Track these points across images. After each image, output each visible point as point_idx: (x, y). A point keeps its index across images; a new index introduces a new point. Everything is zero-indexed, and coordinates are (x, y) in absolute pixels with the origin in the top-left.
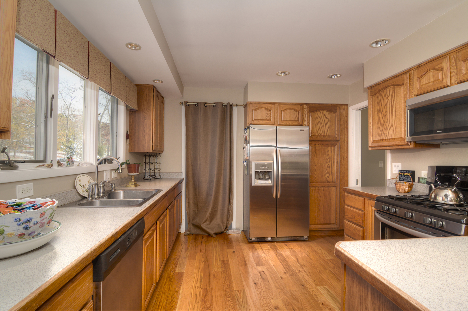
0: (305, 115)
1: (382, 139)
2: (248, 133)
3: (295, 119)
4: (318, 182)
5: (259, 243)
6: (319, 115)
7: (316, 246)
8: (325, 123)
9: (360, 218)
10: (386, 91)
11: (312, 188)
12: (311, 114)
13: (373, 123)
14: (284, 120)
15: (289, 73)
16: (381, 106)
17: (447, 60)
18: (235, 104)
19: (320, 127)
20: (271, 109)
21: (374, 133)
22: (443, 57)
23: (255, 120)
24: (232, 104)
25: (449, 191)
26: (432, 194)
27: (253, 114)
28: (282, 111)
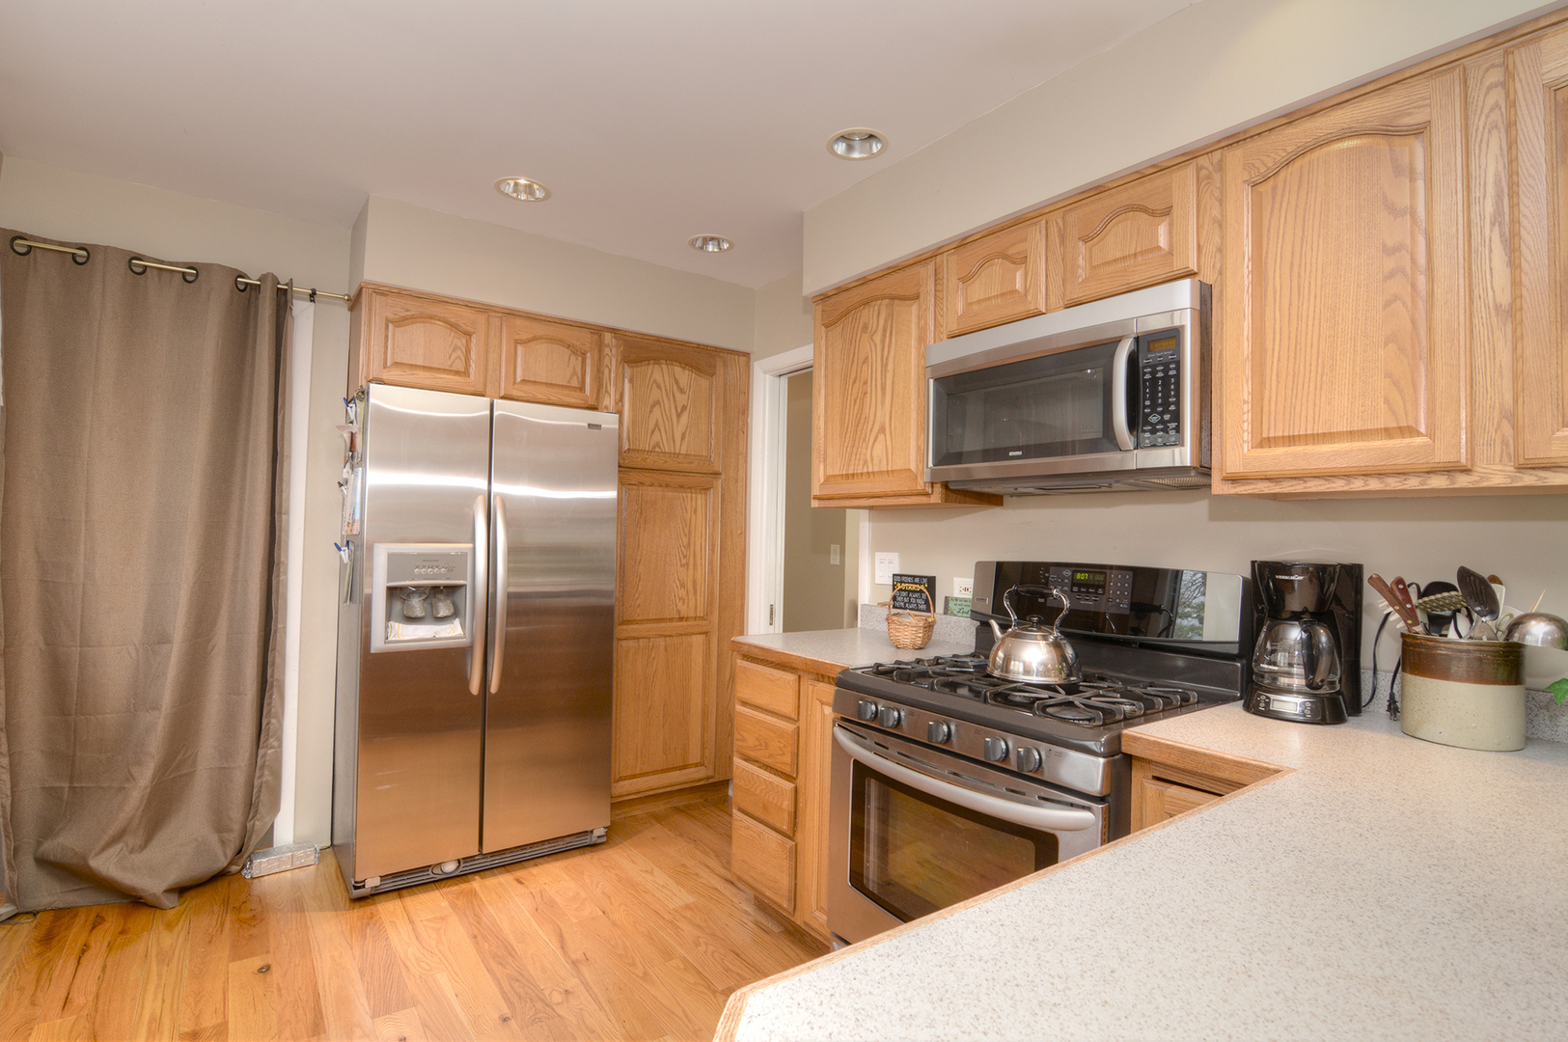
0: (606, 371)
1: (851, 472)
2: (360, 418)
3: (569, 382)
4: (648, 621)
5: (400, 897)
6: (657, 376)
7: (634, 862)
8: (676, 407)
9: (785, 746)
10: (867, 315)
11: (624, 643)
12: (628, 370)
13: (826, 417)
14: (524, 381)
15: (548, 195)
16: (853, 360)
17: (1040, 232)
18: (301, 288)
19: (660, 420)
20: (470, 329)
21: (829, 451)
22: (1028, 223)
23: (396, 364)
24: (290, 283)
25: (1041, 642)
26: (996, 655)
27: (387, 337)
28: (517, 344)
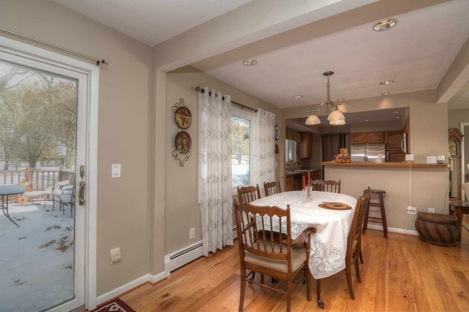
0: (385, 137)
3: (379, 140)
12: (389, 136)
14: (372, 141)
20: (364, 136)
23: (356, 141)
24: (345, 133)
27: (354, 139)
28: (371, 136)
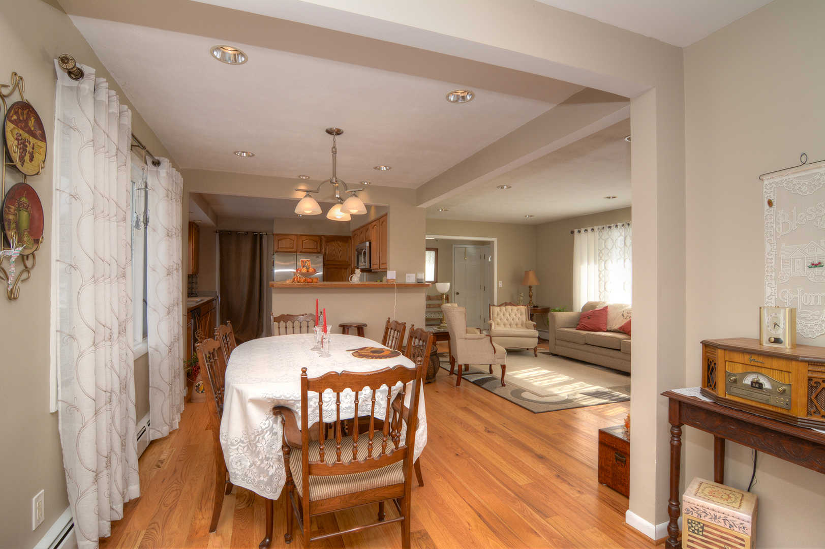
0: (322, 245)
3: (314, 248)
8: (339, 251)
12: (327, 243)
14: (304, 248)
19: (335, 254)
20: (294, 239)
23: (280, 248)
27: (278, 243)
28: (303, 241)
